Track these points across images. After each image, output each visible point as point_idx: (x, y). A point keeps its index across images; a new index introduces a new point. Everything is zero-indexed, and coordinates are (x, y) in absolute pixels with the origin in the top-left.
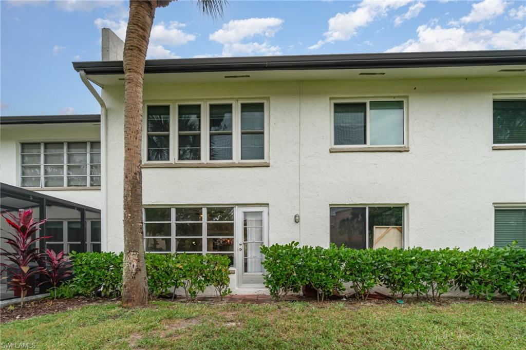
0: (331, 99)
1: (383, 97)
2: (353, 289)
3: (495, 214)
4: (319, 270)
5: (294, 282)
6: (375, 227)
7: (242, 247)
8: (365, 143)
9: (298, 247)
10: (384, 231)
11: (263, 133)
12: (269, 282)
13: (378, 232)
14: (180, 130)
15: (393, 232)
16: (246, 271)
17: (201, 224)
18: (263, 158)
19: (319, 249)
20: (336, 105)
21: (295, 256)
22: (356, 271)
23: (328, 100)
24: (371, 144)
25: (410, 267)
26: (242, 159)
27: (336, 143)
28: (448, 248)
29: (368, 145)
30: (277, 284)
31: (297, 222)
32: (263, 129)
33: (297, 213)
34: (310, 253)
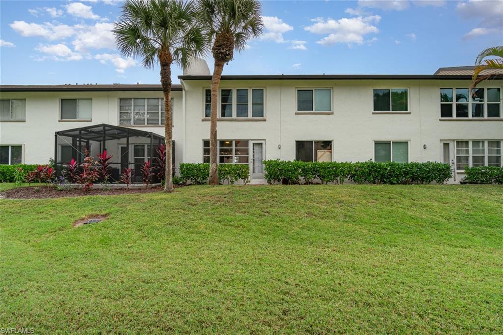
0: (296, 88)
1: (322, 88)
2: (304, 180)
3: (375, 145)
4: (289, 171)
5: (278, 176)
6: (318, 151)
7: (252, 161)
8: (313, 110)
9: (280, 161)
10: (322, 153)
11: (263, 104)
12: (267, 176)
13: (320, 153)
14: (222, 102)
15: (327, 153)
16: (254, 173)
17: (232, 149)
18: (263, 116)
19: (289, 162)
20: (298, 91)
21: (278, 165)
22: (305, 172)
23: (294, 89)
24: (315, 110)
25: (327, 170)
26: (253, 117)
27: (298, 110)
28: (347, 162)
29: (314, 111)
30: (271, 177)
31: (279, 148)
32: (263, 102)
33: (280, 144)
34: (284, 164)
